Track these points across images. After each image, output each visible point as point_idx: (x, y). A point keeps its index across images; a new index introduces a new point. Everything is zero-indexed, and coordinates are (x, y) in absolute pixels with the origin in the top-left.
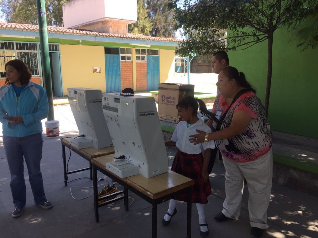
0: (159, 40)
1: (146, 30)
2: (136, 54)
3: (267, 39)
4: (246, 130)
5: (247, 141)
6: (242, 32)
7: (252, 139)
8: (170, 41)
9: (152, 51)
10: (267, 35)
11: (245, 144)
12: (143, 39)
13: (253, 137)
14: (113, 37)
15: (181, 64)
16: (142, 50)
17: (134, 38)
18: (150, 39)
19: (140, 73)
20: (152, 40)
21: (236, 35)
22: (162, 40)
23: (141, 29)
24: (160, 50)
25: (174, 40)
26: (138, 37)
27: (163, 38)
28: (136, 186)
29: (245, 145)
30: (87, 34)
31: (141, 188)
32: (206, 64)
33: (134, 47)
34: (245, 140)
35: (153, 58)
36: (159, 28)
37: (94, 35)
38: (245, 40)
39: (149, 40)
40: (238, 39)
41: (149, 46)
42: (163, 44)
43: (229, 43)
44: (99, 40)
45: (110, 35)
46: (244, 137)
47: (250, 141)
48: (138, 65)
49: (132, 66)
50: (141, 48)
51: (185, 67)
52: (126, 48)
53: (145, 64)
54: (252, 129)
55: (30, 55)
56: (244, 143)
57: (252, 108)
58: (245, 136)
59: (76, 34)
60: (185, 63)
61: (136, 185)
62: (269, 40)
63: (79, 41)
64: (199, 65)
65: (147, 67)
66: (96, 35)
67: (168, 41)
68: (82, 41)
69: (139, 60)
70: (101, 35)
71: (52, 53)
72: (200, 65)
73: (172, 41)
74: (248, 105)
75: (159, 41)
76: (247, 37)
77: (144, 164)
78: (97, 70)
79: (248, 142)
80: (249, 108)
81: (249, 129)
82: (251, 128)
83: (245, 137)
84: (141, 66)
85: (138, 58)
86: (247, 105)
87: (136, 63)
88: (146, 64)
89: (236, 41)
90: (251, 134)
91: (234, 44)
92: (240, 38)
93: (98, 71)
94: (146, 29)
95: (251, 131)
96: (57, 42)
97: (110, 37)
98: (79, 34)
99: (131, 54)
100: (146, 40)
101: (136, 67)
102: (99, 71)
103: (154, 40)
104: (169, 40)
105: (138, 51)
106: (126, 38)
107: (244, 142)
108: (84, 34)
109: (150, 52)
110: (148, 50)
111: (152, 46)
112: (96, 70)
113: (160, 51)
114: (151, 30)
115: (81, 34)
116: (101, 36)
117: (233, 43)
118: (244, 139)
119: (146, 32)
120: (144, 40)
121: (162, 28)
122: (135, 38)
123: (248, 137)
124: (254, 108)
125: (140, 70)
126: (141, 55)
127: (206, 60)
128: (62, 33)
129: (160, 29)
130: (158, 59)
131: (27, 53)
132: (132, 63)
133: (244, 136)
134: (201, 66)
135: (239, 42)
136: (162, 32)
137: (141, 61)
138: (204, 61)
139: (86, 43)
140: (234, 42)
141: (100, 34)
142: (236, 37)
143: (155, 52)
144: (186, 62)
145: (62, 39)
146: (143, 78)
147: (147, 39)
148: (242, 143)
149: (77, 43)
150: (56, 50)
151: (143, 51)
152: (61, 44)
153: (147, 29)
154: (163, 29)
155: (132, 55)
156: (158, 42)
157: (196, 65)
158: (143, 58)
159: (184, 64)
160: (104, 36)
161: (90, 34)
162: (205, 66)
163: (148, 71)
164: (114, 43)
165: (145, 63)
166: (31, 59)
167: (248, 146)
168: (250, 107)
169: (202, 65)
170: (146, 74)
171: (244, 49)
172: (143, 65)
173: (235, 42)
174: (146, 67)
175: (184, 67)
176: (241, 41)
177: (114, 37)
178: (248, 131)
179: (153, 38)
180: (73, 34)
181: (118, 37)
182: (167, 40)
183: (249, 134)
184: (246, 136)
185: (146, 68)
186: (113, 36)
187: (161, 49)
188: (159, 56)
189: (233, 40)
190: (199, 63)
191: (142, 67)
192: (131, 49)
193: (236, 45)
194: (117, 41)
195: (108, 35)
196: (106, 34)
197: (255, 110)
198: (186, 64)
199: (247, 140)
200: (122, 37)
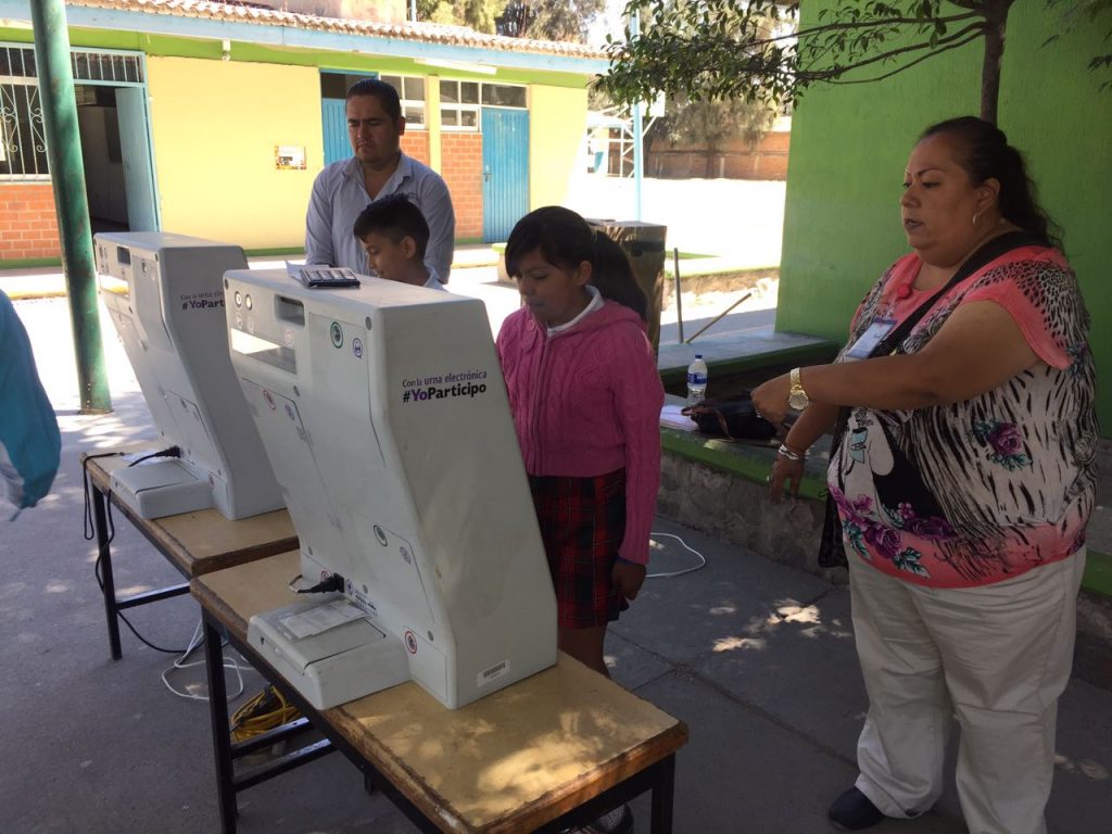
0: (527, 48)
1: (480, 14)
2: (442, 100)
3: (982, 38)
4: (993, 421)
5: (986, 473)
6: (874, 6)
7: (1011, 468)
8: (570, 53)
9: (500, 89)
10: (982, 19)
11: (972, 484)
12: (466, 42)
13: (1018, 459)
14: (350, 29)
15: (611, 144)
16: (463, 84)
17: (433, 39)
18: (493, 45)
19: (456, 175)
20: (503, 47)
21: (851, 15)
22: (540, 47)
23: (462, 11)
24: (534, 86)
25: (584, 48)
26: (450, 34)
27: (544, 42)
28: (388, 766)
29: (970, 489)
30: (249, 16)
31: (412, 783)
32: (696, 146)
33: (434, 72)
34: (979, 464)
35: (506, 118)
36: (532, 8)
37: (278, 20)
38: (882, 39)
39: (489, 46)
40: (853, 34)
41: (493, 71)
42: (543, 66)
43: (819, 53)
44: (297, 40)
45: (341, 25)
46: (975, 451)
47: (1002, 475)
48: (450, 143)
49: (428, 146)
50: (460, 80)
51: (622, 154)
52: (403, 75)
53: (477, 141)
54: (1025, 422)
55: (30, 97)
56: (968, 477)
57: (1047, 314)
58: (983, 444)
59: (207, 16)
60: (622, 141)
61: (385, 757)
62: (988, 41)
63: (221, 43)
64: (673, 150)
65: (485, 152)
66: (286, 20)
67: (562, 52)
68: (233, 44)
69: (455, 123)
70: (306, 21)
71: (116, 90)
72: (677, 148)
73: (579, 53)
74: (1037, 294)
75: (530, 52)
76: (894, 25)
77: (431, 638)
78: (291, 159)
79: (991, 479)
80: (1037, 305)
81: (1009, 421)
82: (1018, 419)
83: (982, 452)
84: (461, 147)
85: (448, 116)
86: (1031, 292)
87: (444, 136)
88: (481, 140)
89: (847, 45)
90: (1013, 443)
91: (837, 56)
92: (861, 30)
93: (296, 162)
94: (482, 10)
95: (1014, 433)
96: (134, 45)
97: (342, 29)
98: (220, 17)
99: (423, 99)
100: (480, 46)
101: (444, 151)
102: (299, 165)
103: (511, 47)
104: (566, 50)
105: (448, 90)
106: (403, 35)
107: (974, 474)
108: (239, 17)
109: (494, 93)
110: (485, 87)
111: (502, 72)
112: (287, 159)
113: (530, 91)
114: (500, 14)
115: (226, 15)
116: (305, 25)
117: (833, 51)
118: (974, 459)
119: (482, 21)
120: (471, 45)
121: (540, 9)
122: (438, 37)
123: (996, 453)
124: (1056, 318)
125: (458, 165)
126: (460, 107)
127: (699, 131)
128: (150, 11)
129: (534, 13)
130: (524, 122)
131: (16, 86)
132: (427, 136)
133: (976, 445)
134: (678, 152)
135: (858, 49)
136: (542, 25)
137: (459, 128)
138: (692, 136)
139: (248, 54)
140: (837, 48)
141: (302, 17)
142: (846, 26)
143: (515, 96)
144: (627, 136)
145: (152, 36)
146: (468, 192)
147: (484, 44)
148: (962, 474)
149: (214, 51)
150: (133, 79)
151: (470, 91)
152: (151, 55)
153: (485, 7)
154: (544, 11)
155: (427, 105)
156: (523, 54)
157: (663, 149)
158: (469, 118)
159: (618, 144)
160: (318, 26)
161: (261, 18)
162: (694, 152)
163: (487, 168)
164: (356, 57)
165: (475, 137)
166: (32, 109)
167: (983, 497)
168: (1043, 306)
169: (682, 149)
170: (478, 178)
171: (880, 79)
172: (470, 144)
173: (842, 48)
174: (478, 150)
175: (619, 155)
176: (865, 46)
177: (357, 33)
178: (1001, 429)
179: (507, 40)
180: (194, 15)
181: (372, 31)
182: (557, 48)
183: (1004, 442)
184: (989, 446)
185: (481, 154)
186: (353, 26)
187: (535, 83)
188: (528, 113)
189: (831, 37)
190: (674, 143)
191: (464, 151)
192: (422, 80)
193: (843, 61)
194: (368, 47)
195: (330, 21)
196: (326, 20)
197: (1061, 327)
198: (627, 145)
199: (988, 466)
200: (385, 34)
